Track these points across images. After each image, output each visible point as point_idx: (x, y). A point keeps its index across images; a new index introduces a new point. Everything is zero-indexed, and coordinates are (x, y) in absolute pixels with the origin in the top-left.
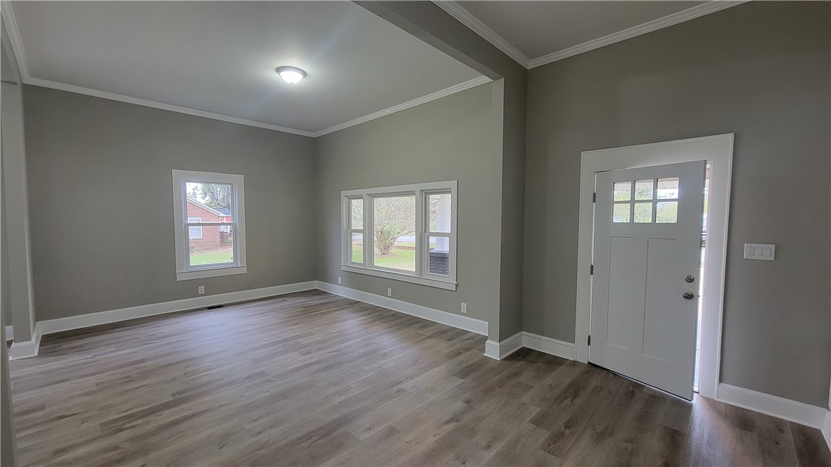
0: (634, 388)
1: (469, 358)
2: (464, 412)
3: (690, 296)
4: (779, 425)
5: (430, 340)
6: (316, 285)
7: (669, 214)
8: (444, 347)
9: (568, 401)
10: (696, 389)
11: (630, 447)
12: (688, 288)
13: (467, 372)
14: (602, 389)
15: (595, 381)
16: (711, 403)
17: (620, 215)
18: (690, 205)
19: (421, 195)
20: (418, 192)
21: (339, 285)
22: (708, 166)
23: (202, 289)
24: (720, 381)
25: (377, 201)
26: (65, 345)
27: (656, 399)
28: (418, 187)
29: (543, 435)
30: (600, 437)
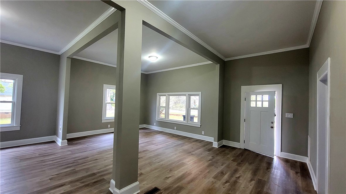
0: (258, 155)
1: (208, 147)
2: (213, 159)
3: (272, 127)
4: (296, 162)
5: (193, 143)
6: (145, 126)
7: (266, 105)
8: (199, 144)
9: (240, 157)
10: (275, 154)
11: (258, 165)
12: (271, 125)
13: (209, 150)
14: (249, 154)
15: (247, 153)
16: (279, 158)
17: (253, 104)
18: (272, 103)
19: (188, 96)
20: (187, 95)
21: (155, 126)
22: (276, 92)
23: (109, 126)
24: (281, 151)
25: (171, 97)
26: (76, 142)
27: (264, 157)
28: (187, 93)
29: (236, 163)
30: (250, 164)
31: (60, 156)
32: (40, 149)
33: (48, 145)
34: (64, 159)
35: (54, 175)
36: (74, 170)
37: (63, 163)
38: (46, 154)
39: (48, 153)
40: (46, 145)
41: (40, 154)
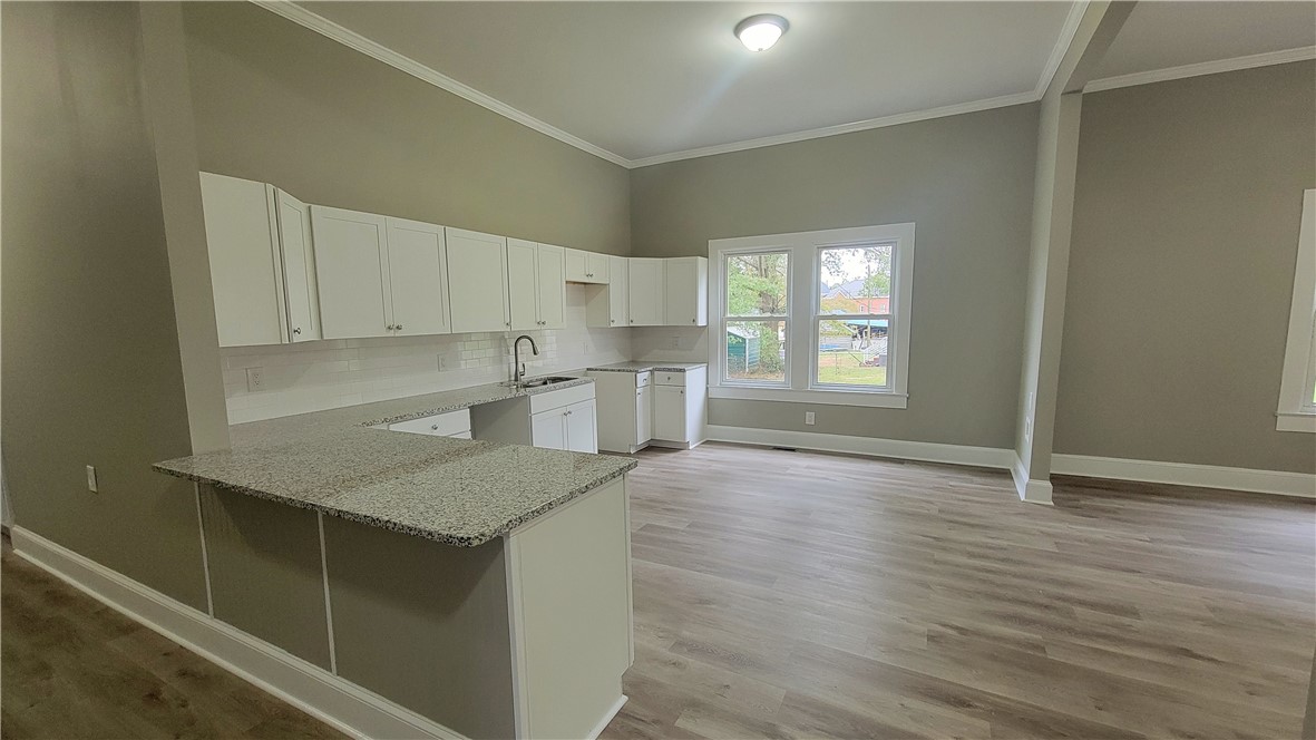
33: (983, 480)
38: (964, 515)
40: (975, 479)
41: (945, 511)
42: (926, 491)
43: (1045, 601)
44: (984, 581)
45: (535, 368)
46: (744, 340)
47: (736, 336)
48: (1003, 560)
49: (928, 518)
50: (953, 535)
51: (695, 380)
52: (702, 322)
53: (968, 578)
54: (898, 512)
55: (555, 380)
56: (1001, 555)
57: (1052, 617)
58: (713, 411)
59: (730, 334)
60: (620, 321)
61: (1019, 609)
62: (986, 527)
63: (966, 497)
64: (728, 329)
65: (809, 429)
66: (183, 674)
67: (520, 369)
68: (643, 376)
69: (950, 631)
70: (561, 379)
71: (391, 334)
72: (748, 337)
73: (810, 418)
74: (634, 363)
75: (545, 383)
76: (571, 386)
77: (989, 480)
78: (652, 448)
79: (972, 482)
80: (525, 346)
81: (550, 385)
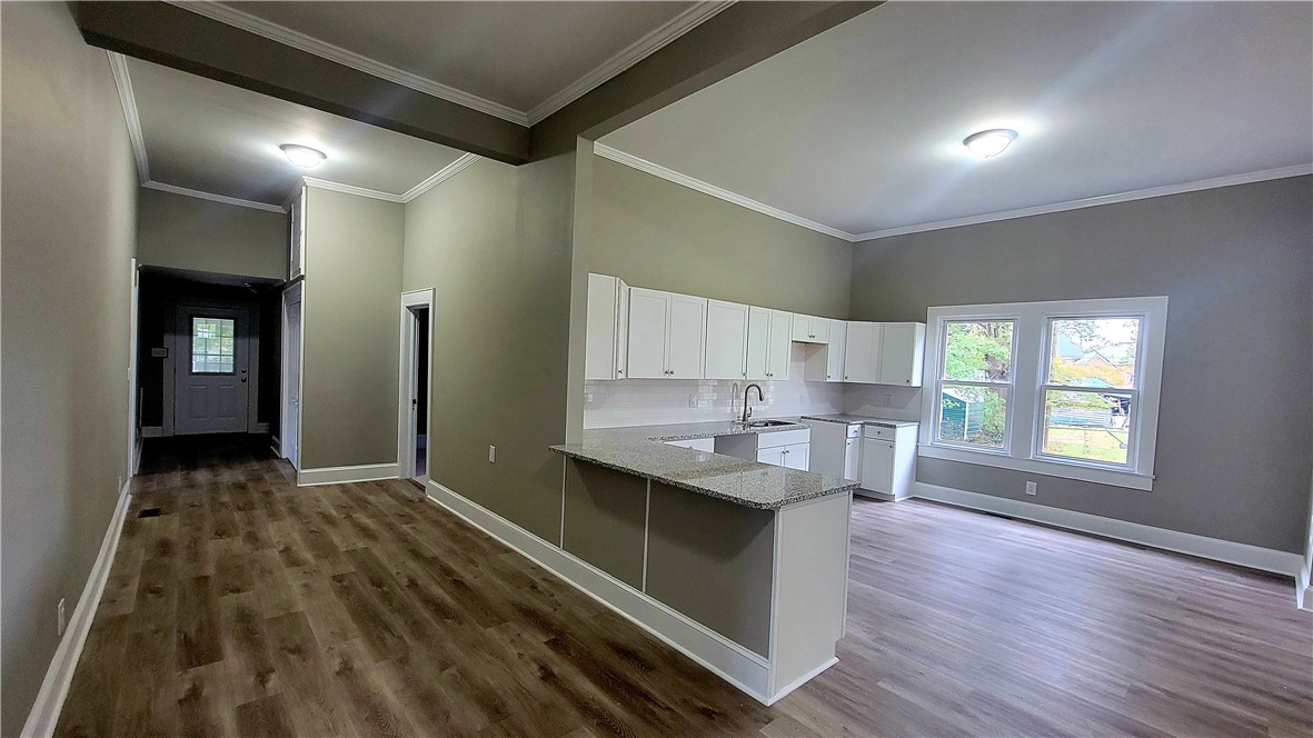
31: (1256, 641)
32: (1205, 584)
33: (1251, 581)
34: (1260, 664)
35: (1159, 689)
36: (1260, 726)
37: (1237, 673)
38: (1208, 607)
39: (1214, 609)
40: (1239, 578)
41: (1184, 600)
42: (1167, 579)
43: (1287, 696)
44: (1214, 665)
45: (760, 412)
46: (963, 404)
47: (953, 400)
48: (1248, 654)
49: (1163, 603)
50: (1189, 621)
51: (905, 437)
52: (916, 382)
53: (1193, 658)
54: (1123, 591)
55: (775, 423)
56: (1246, 649)
57: (1289, 709)
58: (921, 469)
59: (945, 396)
60: (834, 376)
61: (1251, 695)
62: (1236, 623)
63: (1220, 593)
64: (944, 391)
65: (1029, 499)
66: (546, 580)
67: (748, 412)
68: (853, 429)
69: (1159, 692)
70: (781, 423)
71: (667, 376)
72: (968, 401)
73: (1031, 488)
74: (844, 416)
75: (766, 425)
76: (786, 430)
77: (1258, 583)
78: (860, 495)
79: (1234, 581)
80: (753, 392)
81: (770, 427)
